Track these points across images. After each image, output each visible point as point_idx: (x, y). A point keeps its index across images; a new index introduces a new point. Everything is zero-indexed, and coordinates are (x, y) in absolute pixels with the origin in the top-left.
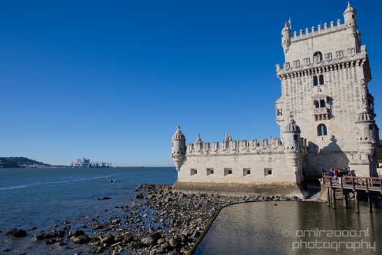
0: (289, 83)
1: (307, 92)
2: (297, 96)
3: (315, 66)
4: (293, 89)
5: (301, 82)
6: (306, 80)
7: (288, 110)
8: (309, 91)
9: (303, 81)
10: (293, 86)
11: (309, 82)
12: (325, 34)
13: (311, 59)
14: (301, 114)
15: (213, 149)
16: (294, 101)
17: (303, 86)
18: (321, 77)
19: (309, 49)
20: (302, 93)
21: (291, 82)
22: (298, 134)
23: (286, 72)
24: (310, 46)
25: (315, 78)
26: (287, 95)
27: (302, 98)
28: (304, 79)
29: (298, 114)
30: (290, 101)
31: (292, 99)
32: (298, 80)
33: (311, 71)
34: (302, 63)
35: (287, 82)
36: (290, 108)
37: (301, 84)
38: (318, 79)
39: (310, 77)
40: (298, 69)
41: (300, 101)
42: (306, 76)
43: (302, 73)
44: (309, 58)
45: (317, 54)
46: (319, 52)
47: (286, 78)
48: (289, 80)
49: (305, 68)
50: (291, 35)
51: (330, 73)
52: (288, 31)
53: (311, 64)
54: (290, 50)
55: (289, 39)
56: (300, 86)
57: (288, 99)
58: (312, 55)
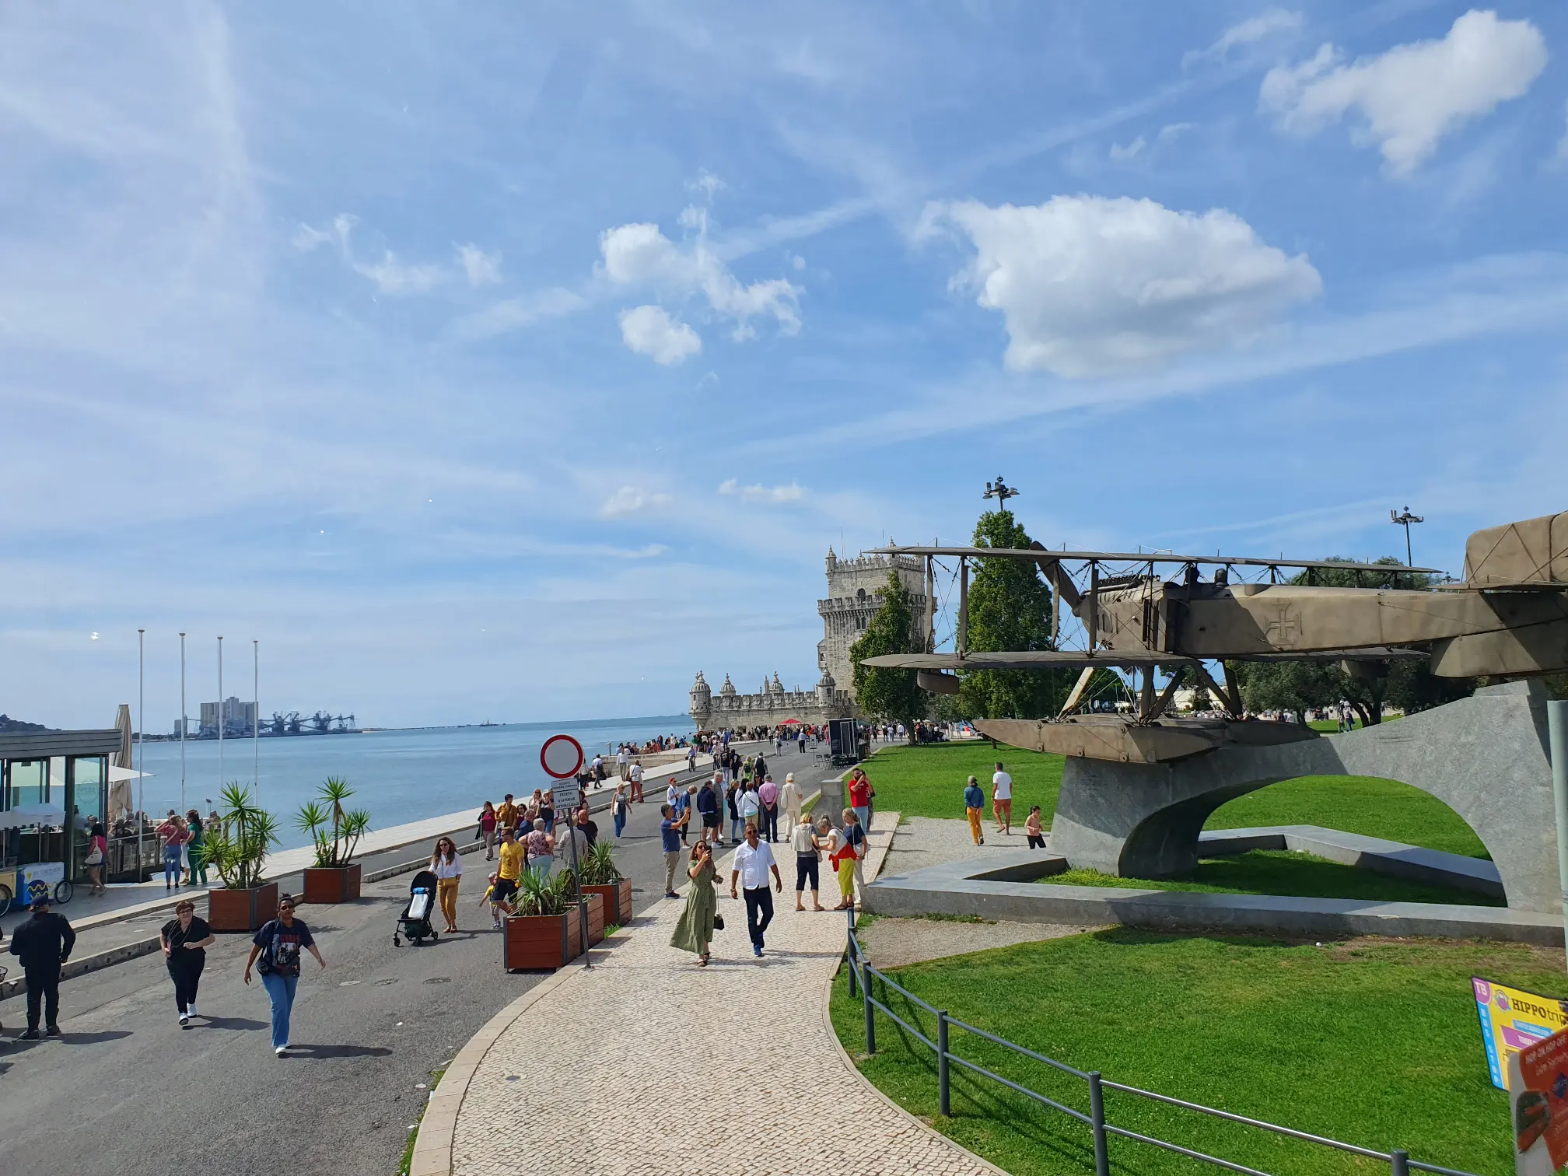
0: (832, 623)
1: (849, 636)
2: (839, 639)
3: (857, 608)
4: (836, 631)
5: (844, 623)
6: (849, 622)
7: (831, 655)
8: (851, 634)
9: (846, 622)
10: (836, 627)
11: (852, 624)
12: (868, 570)
13: (854, 599)
14: (844, 661)
15: (745, 704)
16: (837, 645)
17: (846, 628)
18: (864, 619)
19: (853, 585)
20: (844, 637)
21: (834, 623)
22: (831, 687)
23: (828, 611)
24: (854, 580)
25: (858, 620)
26: (830, 638)
27: (845, 643)
28: (847, 620)
29: (840, 661)
30: (833, 645)
31: (835, 643)
32: (841, 621)
33: (853, 613)
34: (846, 603)
35: (830, 622)
36: (833, 653)
37: (844, 626)
38: (861, 621)
39: (852, 619)
40: (840, 609)
41: (843, 646)
42: (849, 618)
43: (843, 614)
44: (851, 598)
45: (861, 592)
46: (862, 589)
47: (829, 617)
48: (832, 620)
49: (847, 608)
50: (835, 563)
51: (871, 617)
52: (832, 558)
53: (853, 605)
54: (835, 583)
55: (833, 568)
56: (843, 628)
57: (831, 642)
58: (856, 591)
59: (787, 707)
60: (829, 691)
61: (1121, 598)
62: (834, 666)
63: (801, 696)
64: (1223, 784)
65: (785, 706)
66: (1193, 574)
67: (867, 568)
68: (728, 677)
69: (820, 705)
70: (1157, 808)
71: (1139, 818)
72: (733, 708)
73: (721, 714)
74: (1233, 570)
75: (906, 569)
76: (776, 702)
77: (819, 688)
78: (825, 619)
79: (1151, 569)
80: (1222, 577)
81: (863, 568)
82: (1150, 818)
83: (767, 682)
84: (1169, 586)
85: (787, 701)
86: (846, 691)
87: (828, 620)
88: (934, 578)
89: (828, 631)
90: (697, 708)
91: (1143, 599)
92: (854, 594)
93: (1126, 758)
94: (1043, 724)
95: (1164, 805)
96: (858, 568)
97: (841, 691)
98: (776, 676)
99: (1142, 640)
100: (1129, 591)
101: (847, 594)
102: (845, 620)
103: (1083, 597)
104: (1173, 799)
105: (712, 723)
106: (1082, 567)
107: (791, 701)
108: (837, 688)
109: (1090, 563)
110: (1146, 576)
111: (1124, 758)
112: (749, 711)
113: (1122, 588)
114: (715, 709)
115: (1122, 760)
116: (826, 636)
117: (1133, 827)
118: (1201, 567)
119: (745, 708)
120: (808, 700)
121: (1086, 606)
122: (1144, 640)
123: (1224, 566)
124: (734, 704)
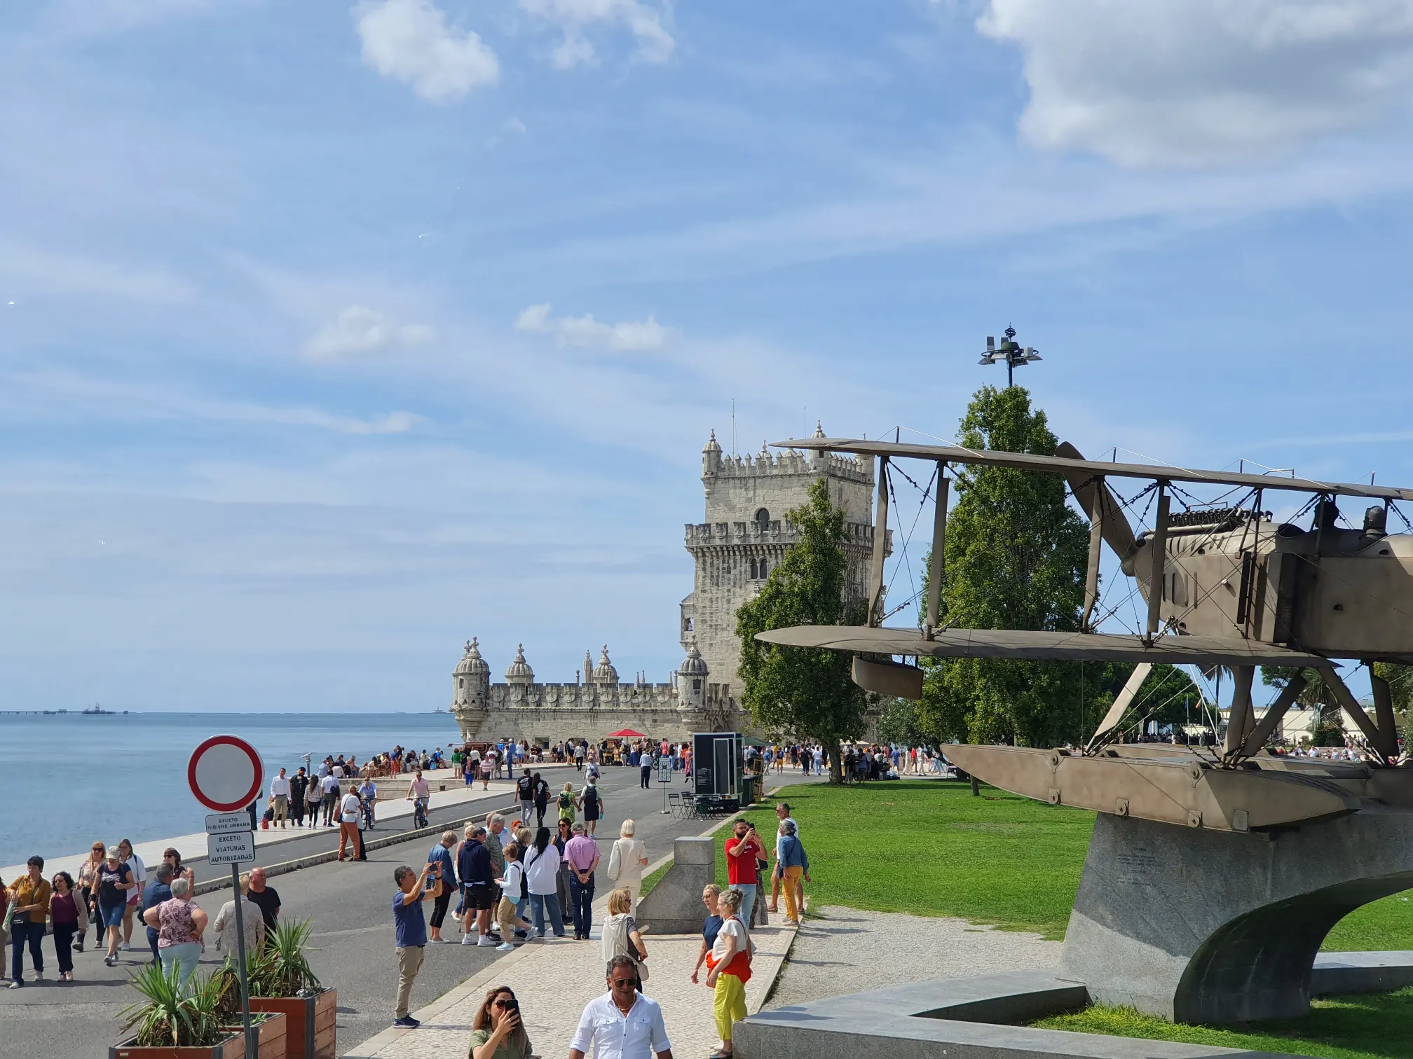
0: (708, 565)
1: (737, 590)
2: (720, 595)
3: (753, 541)
4: (715, 581)
5: (729, 567)
6: (738, 565)
7: (704, 622)
8: (741, 587)
9: (732, 565)
10: (715, 574)
11: (743, 570)
12: (776, 476)
13: (748, 525)
14: (725, 633)
16: (714, 605)
17: (732, 576)
18: (763, 562)
19: (749, 500)
20: (729, 591)
21: (712, 564)
23: (702, 544)
25: (753, 562)
26: (704, 591)
27: (729, 601)
28: (735, 562)
29: (719, 632)
30: (708, 604)
31: (711, 600)
32: (724, 562)
33: (746, 550)
34: (733, 530)
35: (704, 562)
36: (708, 619)
37: (729, 572)
38: (758, 565)
39: (744, 560)
40: (723, 543)
41: (725, 606)
42: (738, 557)
43: (729, 550)
44: (744, 523)
45: (762, 514)
46: (764, 509)
47: (704, 555)
48: (708, 560)
49: (736, 541)
50: (719, 461)
51: (776, 558)
52: (714, 453)
53: (746, 536)
54: (716, 496)
55: (714, 471)
56: (727, 576)
57: (705, 599)
58: (753, 512)
59: (623, 707)
60: (697, 685)
61: (1206, 548)
62: (708, 641)
63: (647, 691)
64: (1361, 874)
65: (618, 705)
66: (1327, 512)
67: (775, 472)
68: (521, 651)
69: (680, 708)
70: (1244, 908)
71: (1212, 926)
72: (528, 704)
73: (507, 714)
74: (1395, 509)
75: (842, 478)
76: (603, 698)
77: (680, 678)
78: (697, 558)
79: (1258, 501)
80: (1377, 521)
81: (768, 472)
82: (1231, 925)
83: (589, 664)
84: (1287, 531)
85: (622, 699)
86: (726, 687)
87: (701, 560)
88: (890, 498)
89: (700, 580)
90: (465, 702)
91: (1241, 550)
92: (749, 517)
93: (1198, 821)
94: (1061, 758)
95: (1257, 905)
96: (758, 473)
97: (717, 685)
98: (605, 653)
99: (1235, 622)
100: (1219, 536)
101: (738, 517)
102: (732, 561)
103: (1141, 543)
104: (1272, 896)
105: (490, 729)
106: (1141, 490)
107: (629, 698)
108: (711, 680)
109: (1157, 484)
110: (1248, 513)
111: (1194, 821)
112: (555, 711)
113: (1208, 531)
114: (497, 705)
115: (1191, 824)
116: (696, 587)
117: (1203, 939)
118: (1341, 502)
119: (549, 706)
120: (660, 699)
121: (1144, 560)
122: (1240, 621)
123: (1381, 503)
124: (530, 698)
